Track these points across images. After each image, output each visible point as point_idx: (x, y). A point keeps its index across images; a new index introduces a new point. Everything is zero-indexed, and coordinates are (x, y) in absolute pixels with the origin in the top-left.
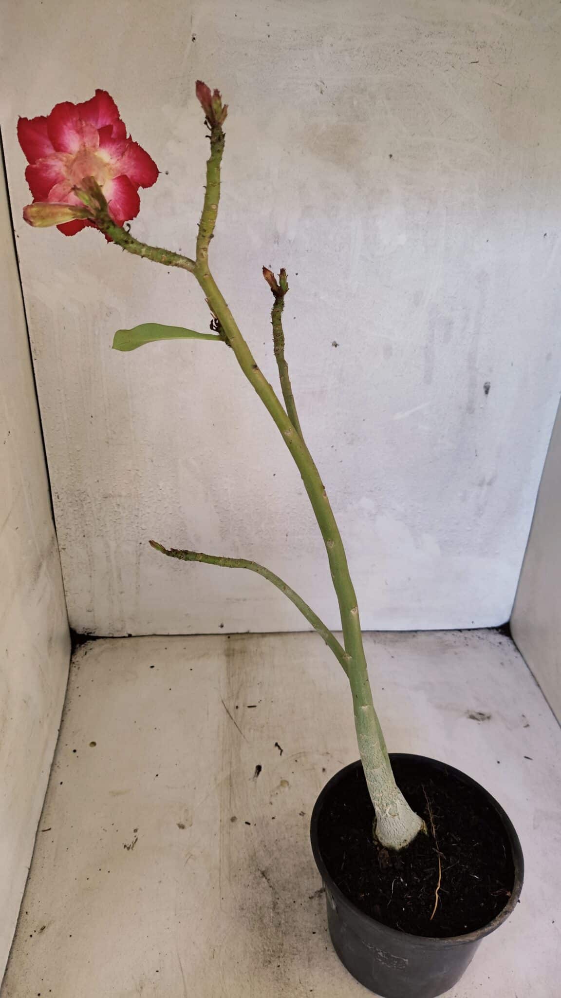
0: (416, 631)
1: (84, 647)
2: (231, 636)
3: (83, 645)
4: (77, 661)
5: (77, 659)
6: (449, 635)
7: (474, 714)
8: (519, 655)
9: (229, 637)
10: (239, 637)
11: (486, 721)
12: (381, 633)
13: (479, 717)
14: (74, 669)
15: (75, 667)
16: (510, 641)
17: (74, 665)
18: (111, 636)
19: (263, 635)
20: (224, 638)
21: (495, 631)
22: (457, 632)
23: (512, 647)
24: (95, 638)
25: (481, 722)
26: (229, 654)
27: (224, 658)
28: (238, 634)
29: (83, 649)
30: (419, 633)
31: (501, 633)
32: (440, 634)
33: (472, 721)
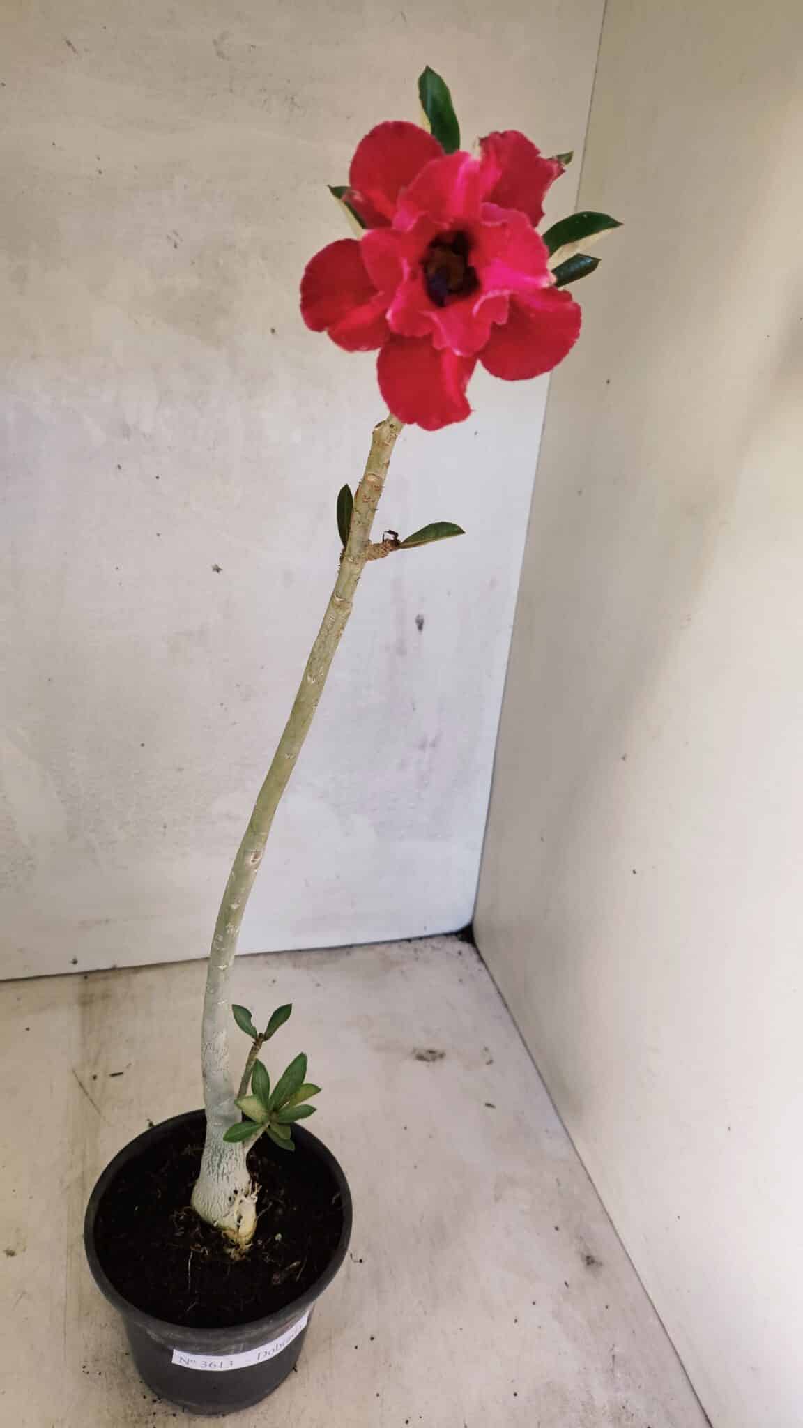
0: (351, 946)
2: (90, 976)
6: (395, 947)
7: (423, 1053)
8: (483, 967)
9: (86, 978)
10: (100, 975)
11: (438, 1062)
13: (429, 1056)
16: (472, 949)
19: (137, 969)
20: (78, 979)
21: (454, 937)
22: (404, 942)
23: (475, 956)
25: (431, 1063)
26: (85, 1002)
27: (77, 1009)
28: (98, 971)
30: (354, 948)
31: (462, 940)
32: (381, 947)
33: (420, 1062)
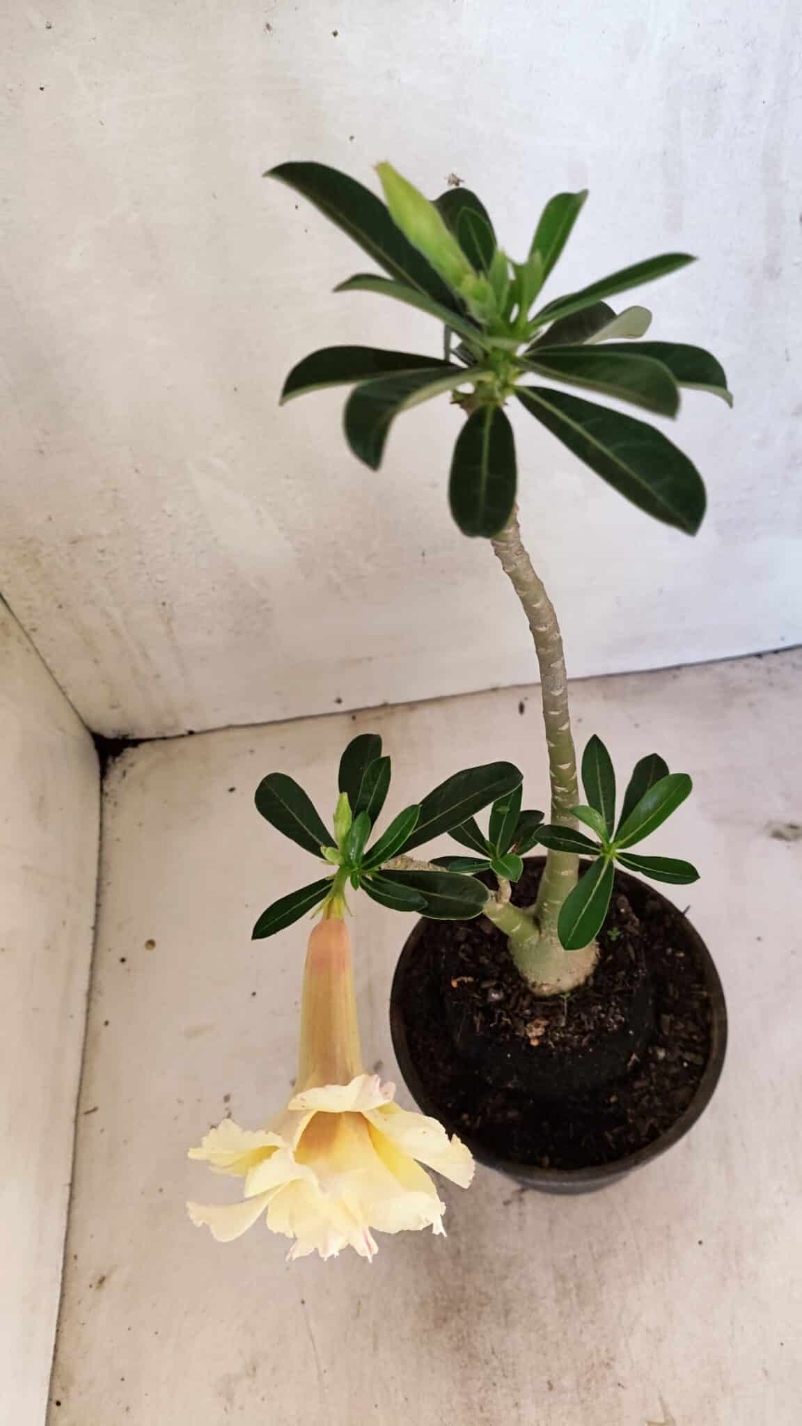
0: (678, 667)
1: (120, 761)
2: (359, 716)
3: (117, 759)
4: (112, 790)
5: (112, 786)
6: (740, 664)
7: (780, 828)
9: (354, 718)
10: (372, 715)
11: (800, 841)
12: (617, 679)
13: (788, 833)
14: (108, 807)
15: (109, 801)
17: (108, 798)
18: (161, 736)
19: (412, 706)
20: (345, 717)
22: (754, 659)
24: (136, 743)
25: (792, 844)
28: (369, 709)
29: (119, 765)
30: (684, 670)
32: (721, 668)
33: (778, 843)
